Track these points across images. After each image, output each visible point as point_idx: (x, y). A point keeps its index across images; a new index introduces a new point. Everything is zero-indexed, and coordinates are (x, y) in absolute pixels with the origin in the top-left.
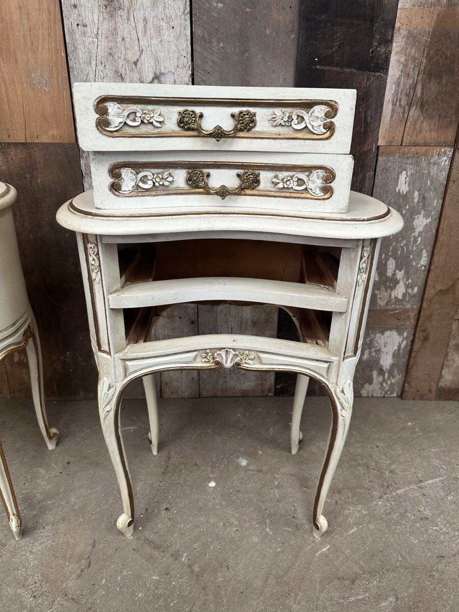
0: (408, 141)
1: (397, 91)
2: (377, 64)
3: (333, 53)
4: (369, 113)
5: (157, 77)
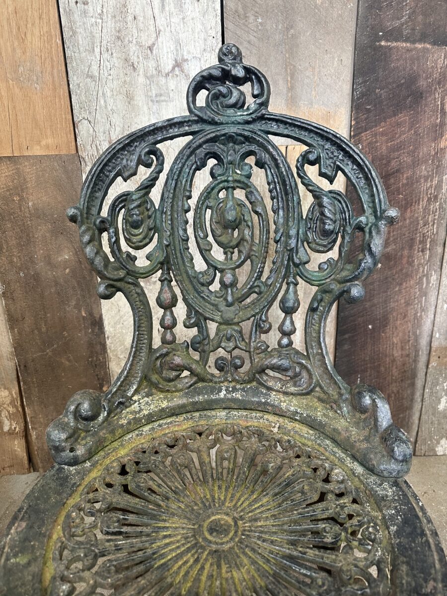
3: (402, 24)
5: (178, 65)
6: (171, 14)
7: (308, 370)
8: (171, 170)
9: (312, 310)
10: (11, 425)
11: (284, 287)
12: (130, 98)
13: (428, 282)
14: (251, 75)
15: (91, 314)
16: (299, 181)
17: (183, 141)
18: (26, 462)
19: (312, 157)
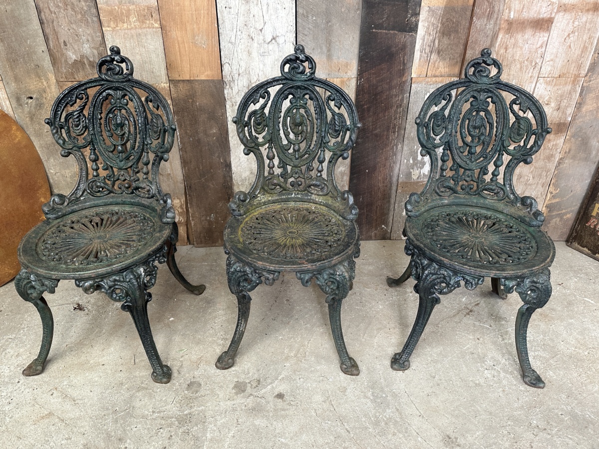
0: (430, 74)
1: (423, 44)
2: (410, 28)
3: (383, 22)
4: (406, 57)
5: (274, 38)
6: (271, 15)
7: (327, 186)
8: (273, 100)
9: (330, 162)
10: (179, 218)
11: (320, 151)
12: (249, 53)
13: (397, 149)
14: (308, 59)
15: (225, 161)
16: (326, 107)
17: (278, 88)
18: (186, 239)
19: (331, 98)
